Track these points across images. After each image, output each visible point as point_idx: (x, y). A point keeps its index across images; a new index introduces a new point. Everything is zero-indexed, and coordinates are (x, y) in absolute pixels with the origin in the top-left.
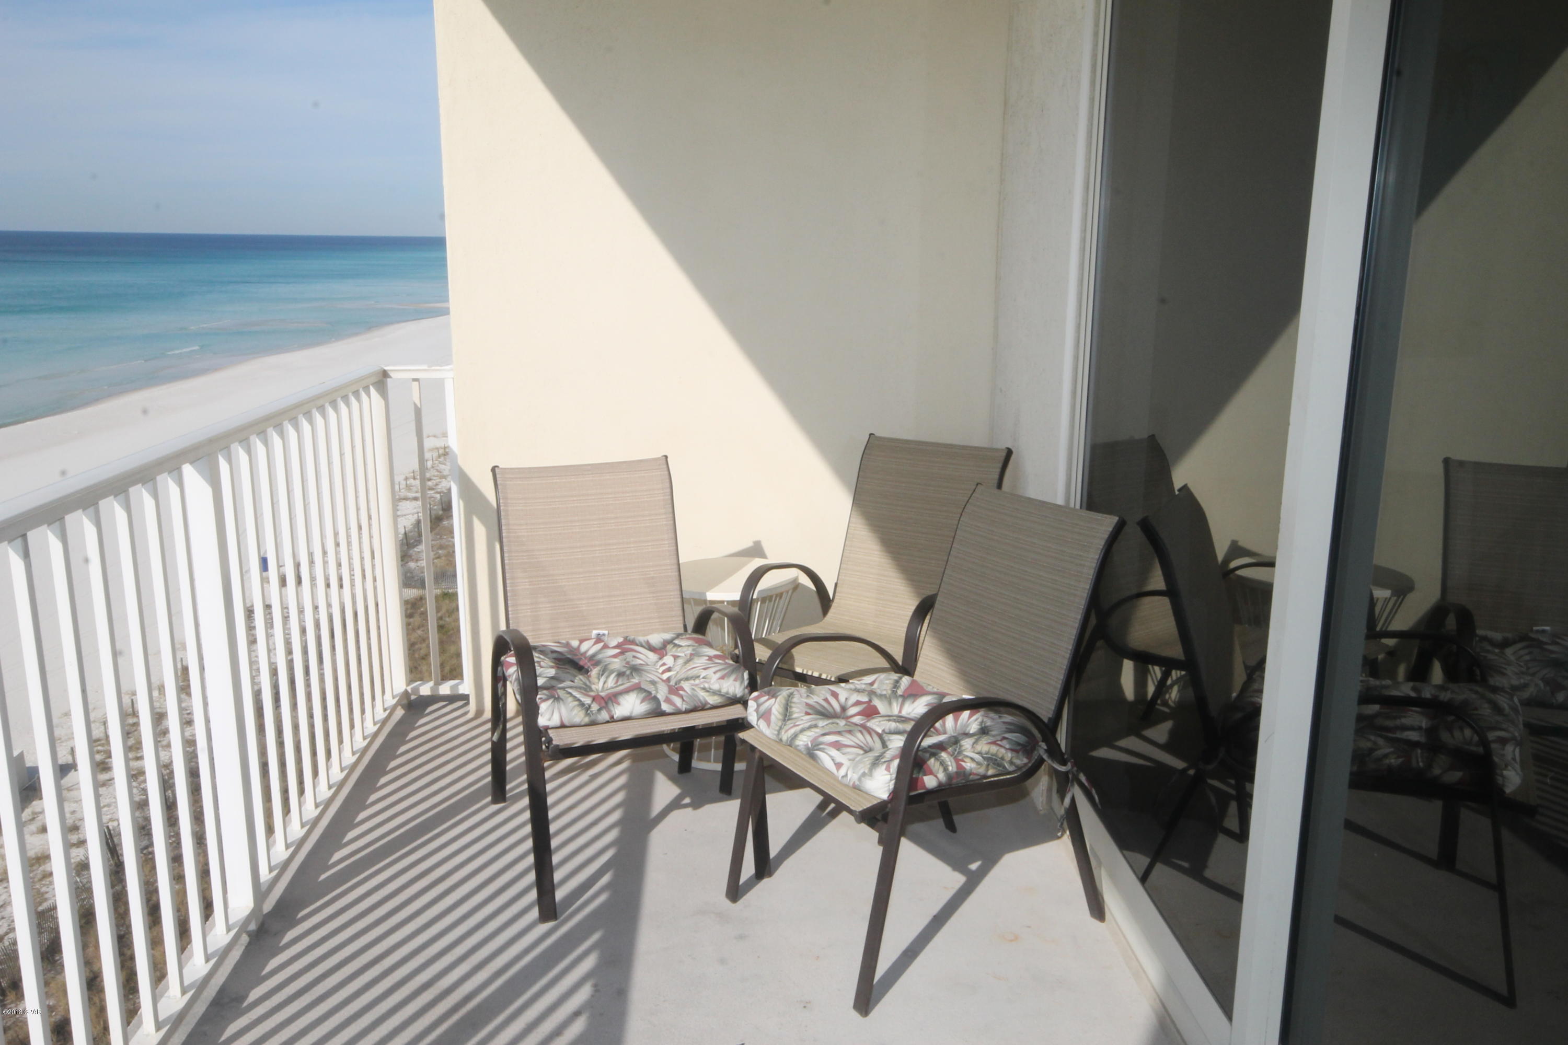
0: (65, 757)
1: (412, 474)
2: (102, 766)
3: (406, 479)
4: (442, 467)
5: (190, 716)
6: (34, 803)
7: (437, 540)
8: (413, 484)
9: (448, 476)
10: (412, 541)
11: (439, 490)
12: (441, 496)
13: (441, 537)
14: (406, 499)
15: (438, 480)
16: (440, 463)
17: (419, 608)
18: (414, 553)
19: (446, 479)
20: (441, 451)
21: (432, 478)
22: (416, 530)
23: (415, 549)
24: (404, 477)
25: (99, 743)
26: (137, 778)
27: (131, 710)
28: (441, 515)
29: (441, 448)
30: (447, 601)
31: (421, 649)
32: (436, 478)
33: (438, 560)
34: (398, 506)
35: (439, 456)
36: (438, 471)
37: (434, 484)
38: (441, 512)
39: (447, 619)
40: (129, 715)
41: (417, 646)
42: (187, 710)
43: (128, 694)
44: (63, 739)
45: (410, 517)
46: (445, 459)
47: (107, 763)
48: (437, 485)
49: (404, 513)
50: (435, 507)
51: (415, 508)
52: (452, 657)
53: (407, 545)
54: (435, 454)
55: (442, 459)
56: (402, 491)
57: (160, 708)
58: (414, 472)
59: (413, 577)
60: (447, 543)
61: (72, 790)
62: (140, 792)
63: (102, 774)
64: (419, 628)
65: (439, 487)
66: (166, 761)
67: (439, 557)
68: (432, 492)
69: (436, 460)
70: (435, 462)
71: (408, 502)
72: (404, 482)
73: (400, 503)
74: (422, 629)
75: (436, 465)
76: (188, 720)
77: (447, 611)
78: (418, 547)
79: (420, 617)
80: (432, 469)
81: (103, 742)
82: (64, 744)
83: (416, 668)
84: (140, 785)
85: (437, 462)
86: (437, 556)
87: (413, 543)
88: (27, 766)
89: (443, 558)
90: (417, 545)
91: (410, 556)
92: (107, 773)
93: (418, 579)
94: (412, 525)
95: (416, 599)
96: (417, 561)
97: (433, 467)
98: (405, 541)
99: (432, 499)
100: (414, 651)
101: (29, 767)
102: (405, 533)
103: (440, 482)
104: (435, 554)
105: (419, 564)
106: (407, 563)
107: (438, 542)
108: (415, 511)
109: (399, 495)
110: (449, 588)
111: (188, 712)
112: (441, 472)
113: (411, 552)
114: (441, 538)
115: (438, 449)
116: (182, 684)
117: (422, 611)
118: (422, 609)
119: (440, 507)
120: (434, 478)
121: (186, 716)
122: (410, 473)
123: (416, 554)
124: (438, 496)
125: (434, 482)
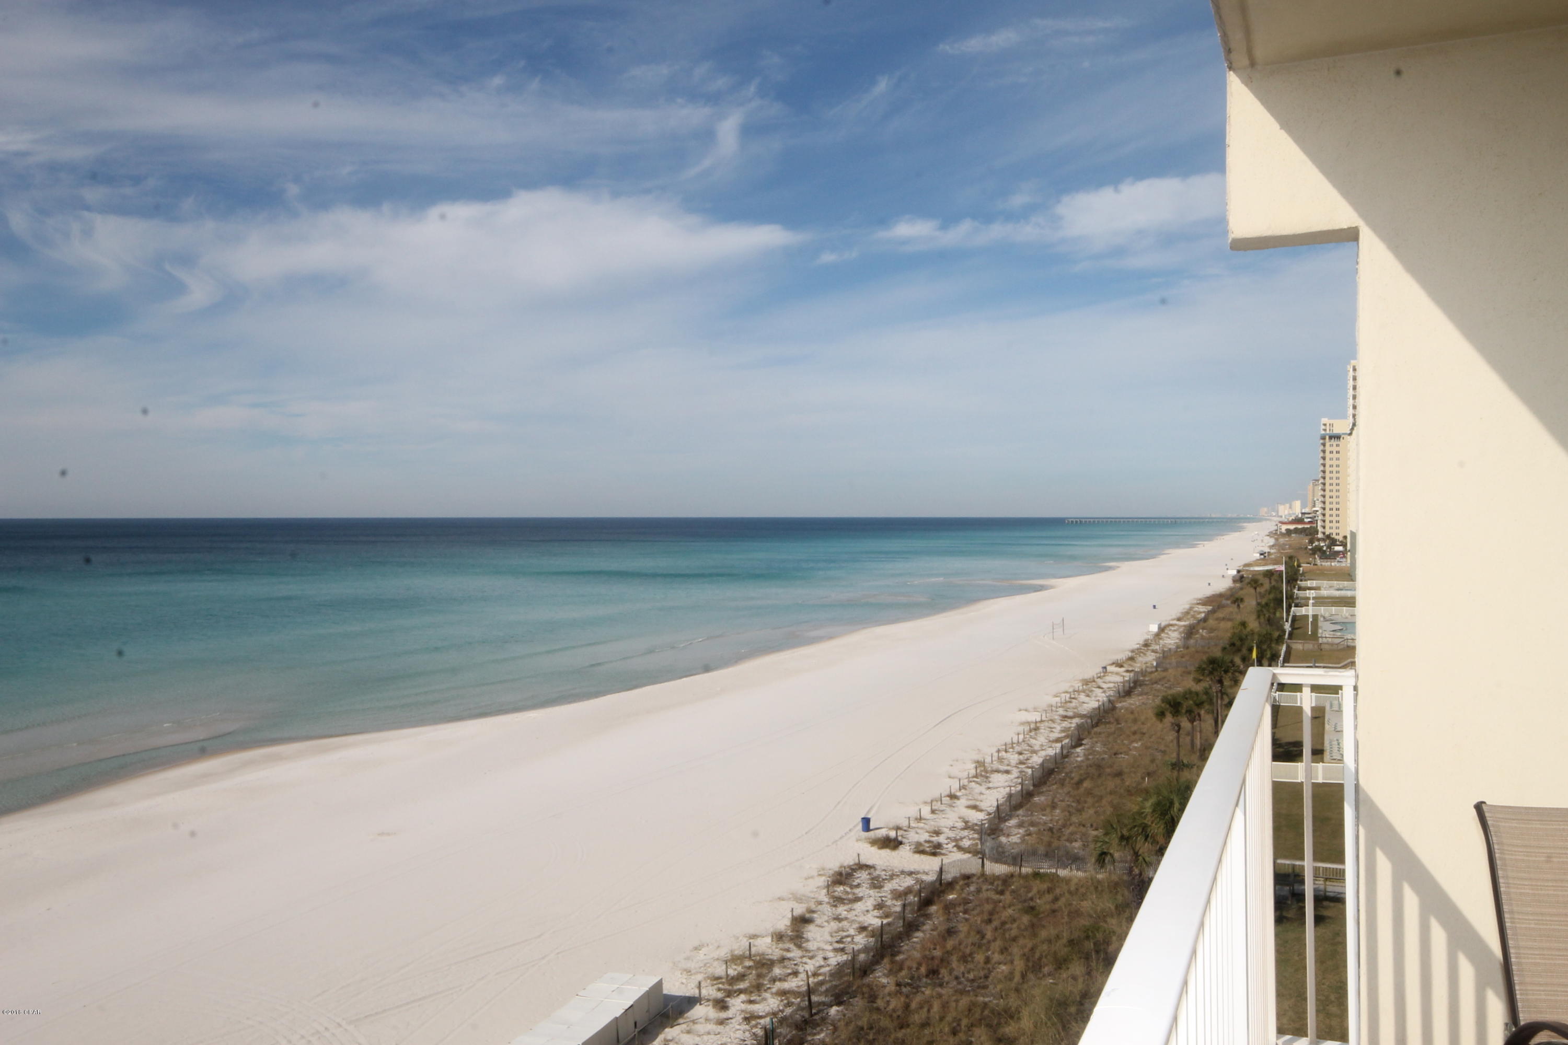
0: (692, 990)
1: (1004, 747)
2: (722, 1004)
3: (998, 751)
4: (1033, 741)
5: (796, 967)
6: (667, 1030)
7: (1028, 816)
8: (1005, 757)
9: (1039, 751)
10: (1003, 815)
11: (1030, 765)
12: (1032, 771)
13: (1032, 813)
14: (998, 771)
15: (1029, 755)
16: (1031, 737)
17: (1010, 886)
18: (1005, 828)
19: (1037, 754)
20: (1033, 726)
21: (1024, 752)
22: (1008, 803)
23: (1007, 824)
24: (996, 749)
25: (720, 981)
26: (749, 1022)
27: (748, 952)
28: (1033, 791)
29: (1032, 722)
30: (1038, 882)
31: (1011, 929)
32: (1027, 752)
33: (1030, 837)
34: (990, 777)
35: (1030, 731)
36: (1029, 745)
37: (1025, 758)
38: (1031, 788)
39: (1038, 901)
40: (746, 958)
41: (1007, 926)
42: (794, 960)
43: (746, 937)
44: (693, 972)
45: (1002, 790)
46: (1036, 734)
47: (725, 1002)
48: (1028, 759)
49: (995, 785)
50: (1027, 782)
51: (1006, 781)
52: (1043, 943)
53: (999, 819)
54: (1027, 728)
55: (1033, 734)
56: (995, 762)
57: (772, 955)
58: (1006, 745)
59: (1003, 852)
60: (1037, 820)
61: (697, 1023)
62: (751, 1036)
63: (721, 1012)
64: (1009, 907)
65: (1030, 761)
66: (774, 1009)
67: (1029, 835)
68: (1024, 766)
69: (1027, 734)
70: (1026, 736)
71: (1000, 774)
72: (996, 755)
73: (992, 776)
74: (1013, 908)
75: (1027, 739)
76: (795, 971)
77: (1039, 892)
78: (1010, 822)
79: (1011, 895)
80: (1023, 743)
81: (724, 980)
82: (693, 977)
83: (1006, 949)
84: (752, 1029)
85: (1028, 736)
86: (1028, 832)
87: (1005, 817)
88: (665, 992)
89: (1034, 835)
90: (1008, 820)
91: (1002, 830)
92: (725, 1011)
93: (1009, 855)
94: (1003, 798)
95: (1007, 876)
96: (1008, 835)
97: (1024, 741)
98: (997, 814)
99: (1024, 773)
100: (1004, 930)
101: (665, 994)
102: (998, 807)
103: (1031, 757)
104: (1026, 831)
105: (1010, 840)
106: (999, 836)
107: (1029, 818)
108: (1006, 784)
109: (992, 767)
110: (1040, 868)
111: (795, 962)
112: (1031, 747)
113: (1002, 826)
114: (1032, 815)
115: (1029, 723)
116: (791, 934)
117: (1013, 890)
118: (1013, 887)
119: (1032, 782)
120: (1025, 752)
121: (793, 966)
122: (1002, 745)
123: (1007, 828)
124: (1030, 771)
125: (1026, 756)
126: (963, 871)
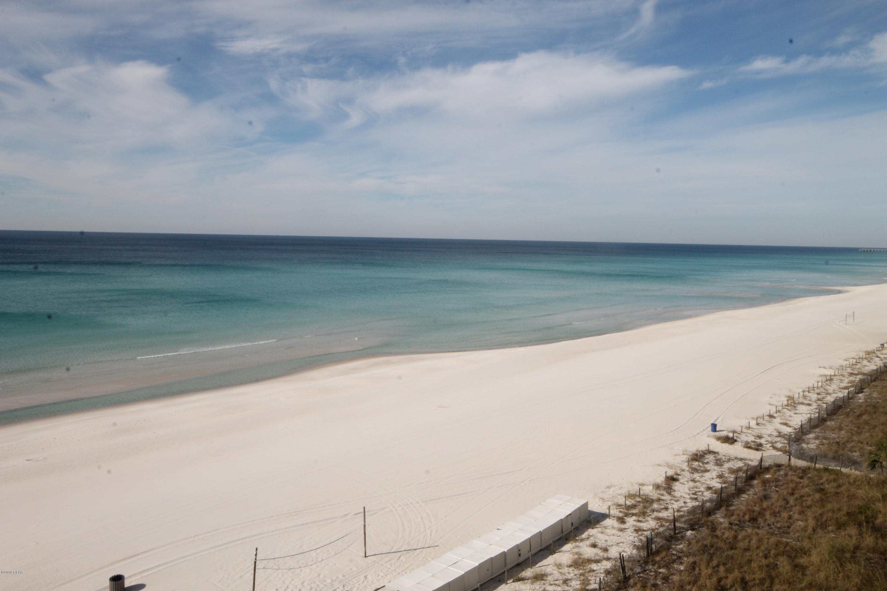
0: (605, 510)
1: (808, 389)
2: (622, 520)
3: (804, 391)
4: (828, 387)
5: (667, 505)
6: (590, 530)
7: (822, 433)
8: (808, 395)
9: (832, 393)
10: (805, 431)
11: (825, 402)
12: (827, 406)
13: (825, 431)
14: (802, 404)
15: (825, 395)
16: (827, 384)
17: (807, 474)
18: (806, 439)
19: (830, 395)
20: (828, 378)
21: (821, 393)
22: (809, 424)
23: (807, 436)
24: (801, 390)
25: (621, 507)
26: (638, 532)
27: (638, 493)
28: (826, 418)
29: (829, 376)
30: (827, 474)
31: (807, 501)
32: (824, 394)
33: (823, 446)
34: (796, 407)
35: (827, 381)
36: (825, 389)
37: (822, 397)
38: (825, 416)
39: (827, 486)
40: (637, 496)
41: (805, 498)
42: (666, 501)
43: (638, 484)
44: (606, 500)
45: (805, 415)
46: (830, 383)
47: (624, 519)
48: (824, 398)
49: (801, 412)
50: (822, 412)
51: (808, 410)
52: (829, 512)
53: (802, 433)
54: (824, 379)
55: (828, 382)
56: (801, 398)
57: (652, 496)
58: (809, 388)
59: (804, 454)
60: (829, 436)
61: (607, 528)
62: (639, 540)
63: (621, 524)
64: (806, 487)
65: (825, 399)
66: (653, 527)
67: (823, 444)
68: (821, 402)
69: (824, 383)
70: (823, 384)
71: (804, 406)
72: (801, 394)
73: (799, 406)
74: (808, 488)
75: (824, 386)
76: (666, 507)
77: (827, 480)
78: (809, 435)
79: (808, 480)
80: (821, 388)
81: (623, 507)
82: (606, 503)
83: (803, 512)
84: (639, 536)
85: (825, 384)
86: (822, 443)
87: (806, 432)
88: (589, 509)
89: (826, 445)
90: (808, 434)
91: (804, 440)
92: (624, 524)
93: (808, 455)
94: (805, 420)
95: (806, 468)
96: (808, 444)
97: (821, 387)
98: (801, 430)
99: (820, 407)
100: (802, 501)
101: (589, 511)
102: (801, 425)
103: (826, 397)
104: (820, 442)
105: (809, 446)
106: (801, 444)
107: (823, 434)
108: (808, 412)
109: (799, 401)
110: (829, 466)
111: (667, 502)
112: (827, 391)
113: (804, 437)
114: (825, 432)
115: (826, 376)
116: (665, 486)
117: (809, 477)
118: (809, 475)
119: (826, 412)
120: (822, 394)
121: (665, 504)
122: (806, 388)
123: (807, 439)
124: (825, 406)
125: (822, 396)
126: (776, 462)
